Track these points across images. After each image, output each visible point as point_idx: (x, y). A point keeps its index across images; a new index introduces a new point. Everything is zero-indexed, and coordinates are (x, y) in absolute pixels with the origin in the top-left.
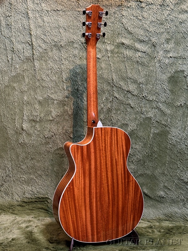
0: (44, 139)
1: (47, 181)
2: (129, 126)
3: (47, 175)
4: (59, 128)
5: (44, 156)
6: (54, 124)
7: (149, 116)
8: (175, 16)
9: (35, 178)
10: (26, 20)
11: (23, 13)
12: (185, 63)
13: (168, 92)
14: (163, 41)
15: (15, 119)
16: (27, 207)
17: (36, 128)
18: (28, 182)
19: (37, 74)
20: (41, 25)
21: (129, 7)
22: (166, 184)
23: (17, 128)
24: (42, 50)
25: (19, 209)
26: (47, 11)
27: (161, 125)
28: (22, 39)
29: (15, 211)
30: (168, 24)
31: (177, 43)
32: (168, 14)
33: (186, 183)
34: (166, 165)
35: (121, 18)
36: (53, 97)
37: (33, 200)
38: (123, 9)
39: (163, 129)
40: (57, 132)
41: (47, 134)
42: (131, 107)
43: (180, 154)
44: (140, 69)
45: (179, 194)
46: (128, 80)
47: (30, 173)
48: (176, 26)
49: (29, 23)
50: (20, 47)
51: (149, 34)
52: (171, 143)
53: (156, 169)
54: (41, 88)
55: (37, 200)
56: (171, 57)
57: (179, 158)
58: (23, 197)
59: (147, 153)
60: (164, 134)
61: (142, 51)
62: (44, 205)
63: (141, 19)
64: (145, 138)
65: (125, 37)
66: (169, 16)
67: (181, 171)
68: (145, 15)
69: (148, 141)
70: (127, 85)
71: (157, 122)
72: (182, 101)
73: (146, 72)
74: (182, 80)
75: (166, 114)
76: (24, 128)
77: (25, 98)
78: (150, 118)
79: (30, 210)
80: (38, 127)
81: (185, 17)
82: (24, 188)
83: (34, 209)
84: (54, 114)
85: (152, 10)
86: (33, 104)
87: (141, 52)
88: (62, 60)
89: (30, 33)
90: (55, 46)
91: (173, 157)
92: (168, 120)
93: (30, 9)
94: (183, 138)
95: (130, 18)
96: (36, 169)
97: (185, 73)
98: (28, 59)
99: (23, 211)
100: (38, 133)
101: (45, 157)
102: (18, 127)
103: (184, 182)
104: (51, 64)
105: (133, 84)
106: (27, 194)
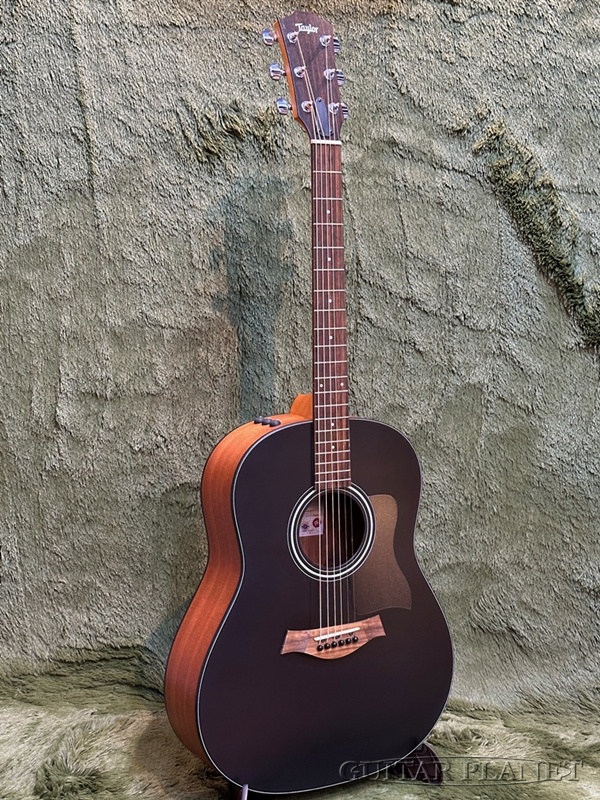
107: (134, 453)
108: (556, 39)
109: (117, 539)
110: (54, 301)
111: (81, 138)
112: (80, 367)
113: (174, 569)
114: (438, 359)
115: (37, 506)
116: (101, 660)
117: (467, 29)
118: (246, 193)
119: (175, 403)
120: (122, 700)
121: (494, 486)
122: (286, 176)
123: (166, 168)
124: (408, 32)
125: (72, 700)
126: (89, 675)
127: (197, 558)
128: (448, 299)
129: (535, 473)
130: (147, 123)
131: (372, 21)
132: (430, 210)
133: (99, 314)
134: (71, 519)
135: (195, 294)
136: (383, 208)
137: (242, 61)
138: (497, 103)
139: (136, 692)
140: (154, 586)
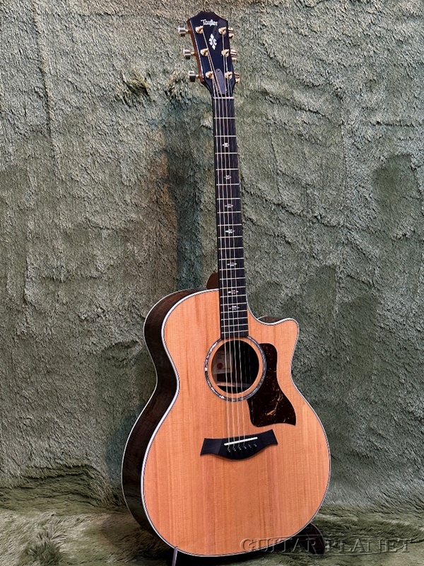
0: (77, 322)
1: (85, 424)
2: (284, 287)
3: (86, 411)
4: (114, 296)
5: (78, 364)
6: (100, 287)
7: (331, 263)
8: (386, 27)
9: (57, 418)
10: (30, 39)
11: (24, 22)
12: (412, 136)
13: (374, 204)
14: (359, 85)
15: (6, 277)
16: (38, 490)
17: (56, 297)
18: (40, 429)
19: (60, 168)
20: (67, 49)
21: (277, 6)
22: (373, 425)
23: (11, 299)
24: (69, 109)
25: (19, 495)
26: (80, 15)
27: (359, 285)
28: (20, 84)
29: (10, 502)
30: (369, 45)
31: (393, 91)
32: (370, 21)
33: (420, 421)
34: (372, 380)
35: (260, 32)
36: (99, 222)
37: (54, 473)
38: (264, 11)
39: (364, 292)
40: (108, 305)
41: (84, 311)
42: (288, 242)
43: (405, 351)
44: (306, 152)
45: (405, 446)
46: (278, 177)
47: (44, 408)
48: (389, 50)
49: (37, 44)
50: (16, 102)
51: (325, 70)
52: (383, 326)
53: (349, 388)
54: (69, 200)
55: (63, 473)
56: (378, 123)
57: (402, 361)
58: (28, 467)
59: (326, 351)
60: (365, 305)
61: (311, 109)
62: (79, 484)
63: (307, 34)
64: (321, 315)
65: (270, 78)
66: (373, 27)
67: (409, 392)
68: (316, 24)
69: (330, 323)
70: (276, 189)
71: (348, 276)
72: (406, 226)
73: (322, 160)
74: (406, 176)
75: (370, 257)
76: (29, 299)
77: (31, 225)
78: (332, 269)
79: (45, 496)
80: (63, 294)
81: (410, 29)
82: (30, 444)
83: (55, 494)
84: (102, 262)
85: (333, 13)
86: (49, 238)
87: (308, 113)
88: (119, 133)
89: (40, 70)
90: (101, 98)
91: (388, 359)
92: (376, 272)
93: (39, 12)
94: (411, 315)
95: (280, 31)
96: (58, 397)
97: (412, 159)
98: (36, 131)
99: (28, 500)
100: (64, 309)
101: (81, 366)
102: (13, 296)
103: (416, 419)
104: (92, 142)
105: (290, 187)
106: (38, 459)
107: (82, 321)
108: (380, 17)
109: (69, 385)
110: (23, 211)
111: (42, 95)
112: (42, 259)
113: (112, 407)
114: (302, 248)
115: (10, 361)
116: (59, 476)
117: (316, 12)
118: (159, 131)
119: (111, 283)
120: (75, 506)
121: (347, 342)
122: (189, 118)
123: (103, 114)
124: (274, 15)
125: (37, 506)
126: (49, 487)
127: (129, 399)
128: (308, 204)
129: (377, 331)
130: (88, 83)
131: (248, 7)
132: (293, 139)
133: (55, 220)
134: (36, 371)
135: (124, 204)
136: (259, 139)
137: (156, 38)
138: (339, 63)
139: (84, 500)
140: (97, 420)
